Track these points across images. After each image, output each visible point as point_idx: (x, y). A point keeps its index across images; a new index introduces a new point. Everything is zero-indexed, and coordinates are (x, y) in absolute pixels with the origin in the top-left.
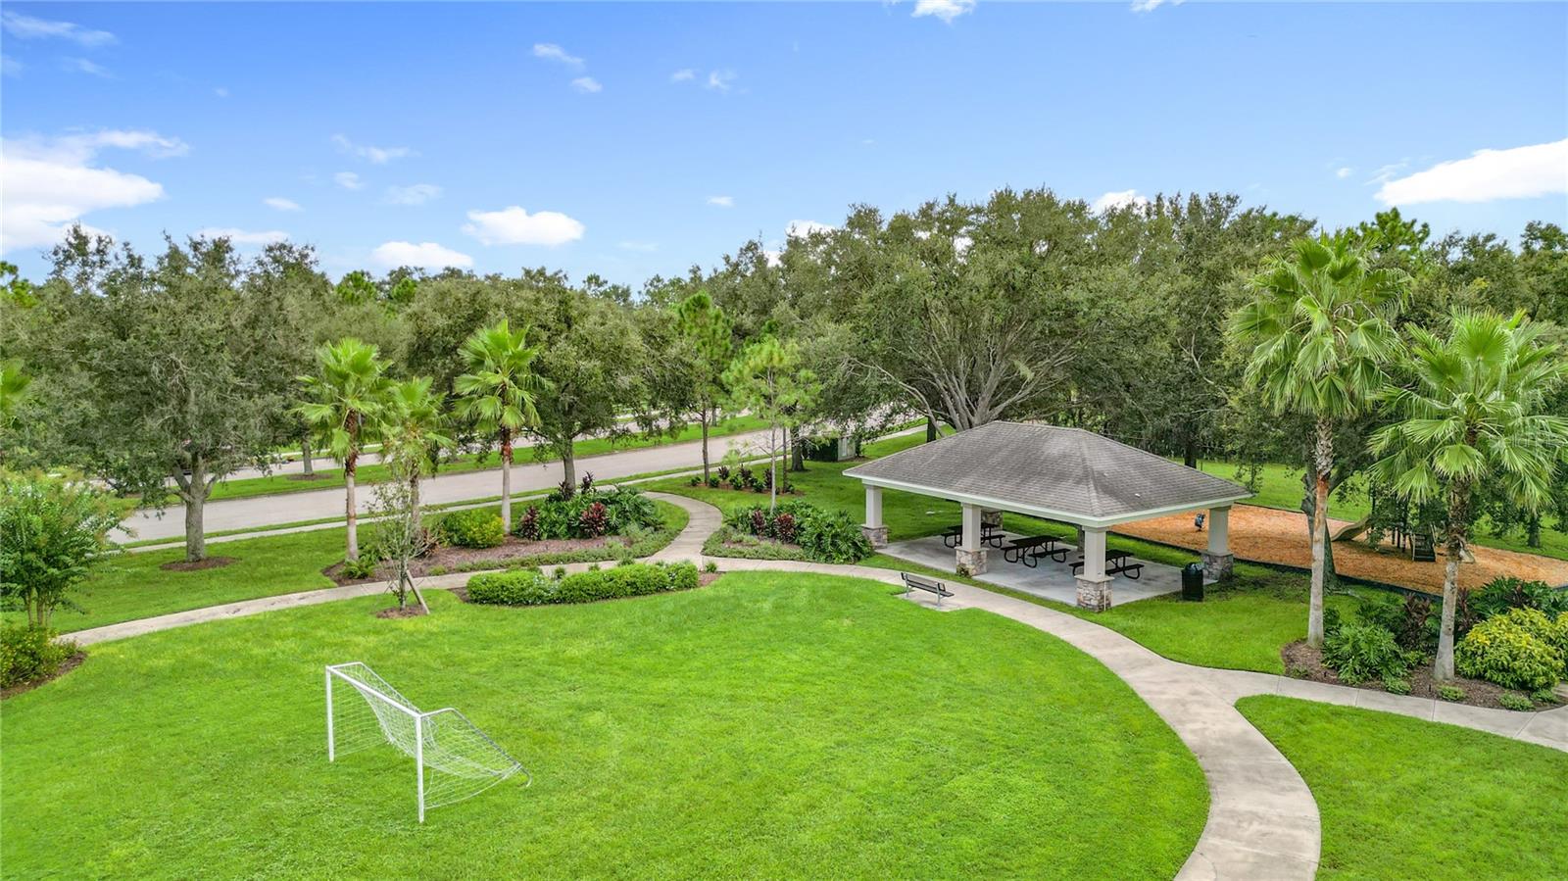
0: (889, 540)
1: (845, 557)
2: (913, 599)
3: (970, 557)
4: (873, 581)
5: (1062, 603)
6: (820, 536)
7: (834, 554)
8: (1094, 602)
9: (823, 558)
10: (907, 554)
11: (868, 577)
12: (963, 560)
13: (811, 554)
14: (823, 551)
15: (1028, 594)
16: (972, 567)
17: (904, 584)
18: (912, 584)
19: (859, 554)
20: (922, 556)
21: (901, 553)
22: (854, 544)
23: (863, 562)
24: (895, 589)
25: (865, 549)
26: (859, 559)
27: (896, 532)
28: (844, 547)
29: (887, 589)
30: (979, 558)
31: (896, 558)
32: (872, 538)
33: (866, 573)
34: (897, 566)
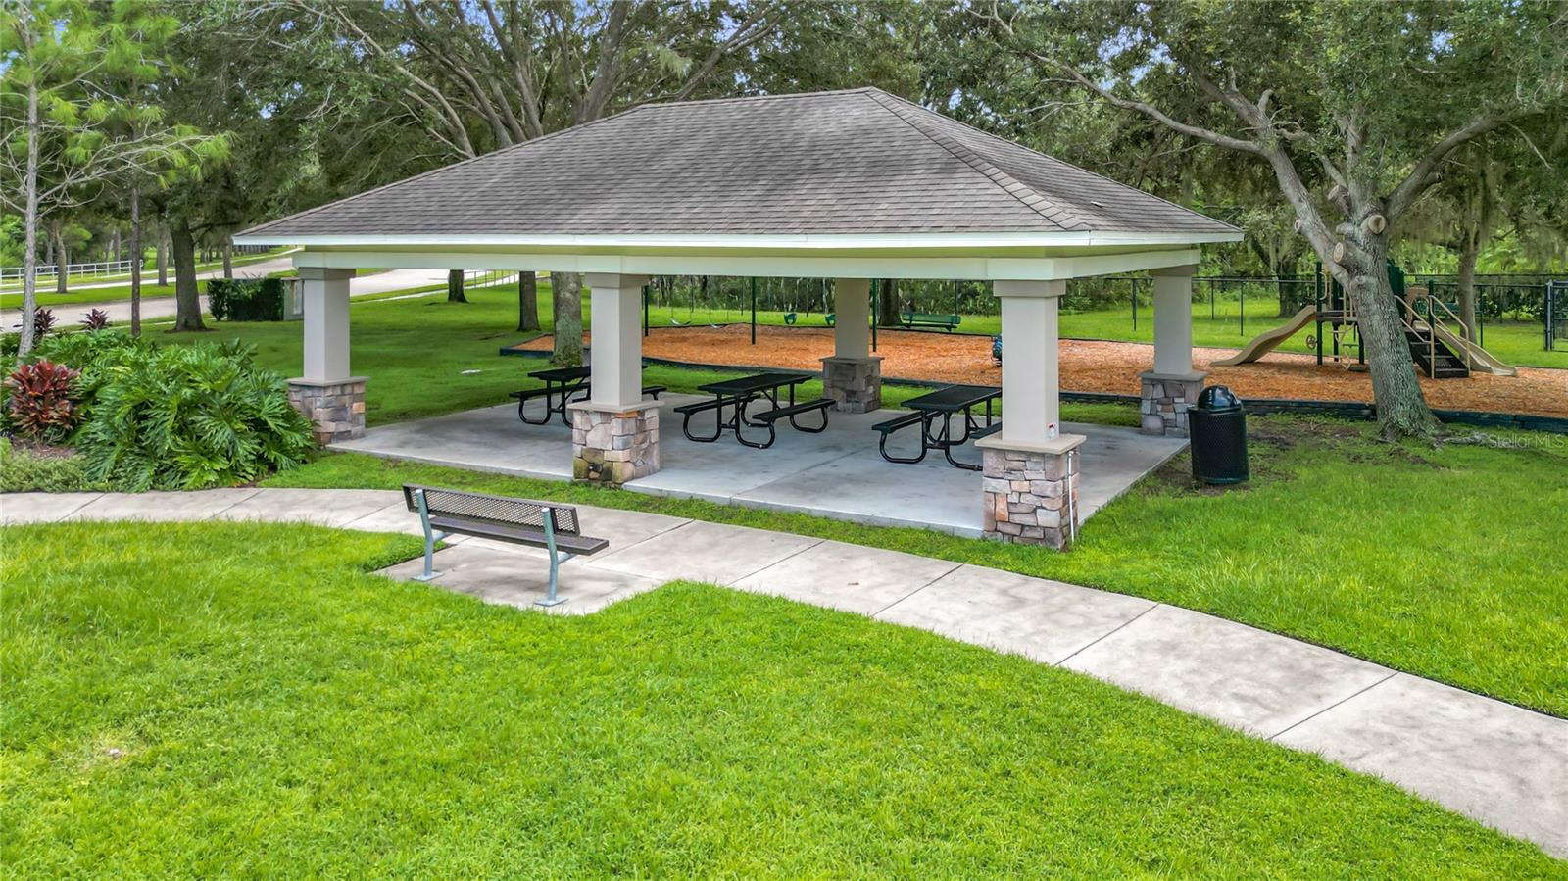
0: (371, 422)
1: (222, 464)
2: (449, 577)
3: (615, 427)
4: (304, 528)
5: (928, 531)
6: (140, 411)
7: (185, 460)
8: (1048, 518)
9: (146, 475)
10: (420, 446)
11: (292, 516)
12: (595, 439)
13: (108, 465)
14: (148, 453)
15: (808, 514)
16: (622, 455)
17: (414, 525)
18: (445, 522)
19: (273, 455)
20: (465, 447)
21: (402, 445)
22: (259, 426)
23: (285, 475)
24: (381, 550)
25: (295, 439)
26: (273, 468)
27: (391, 404)
28: (221, 436)
29: (351, 551)
30: (641, 429)
31: (389, 459)
32: (321, 413)
33: (287, 506)
34: (391, 476)
